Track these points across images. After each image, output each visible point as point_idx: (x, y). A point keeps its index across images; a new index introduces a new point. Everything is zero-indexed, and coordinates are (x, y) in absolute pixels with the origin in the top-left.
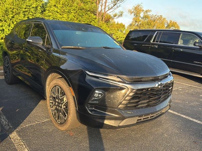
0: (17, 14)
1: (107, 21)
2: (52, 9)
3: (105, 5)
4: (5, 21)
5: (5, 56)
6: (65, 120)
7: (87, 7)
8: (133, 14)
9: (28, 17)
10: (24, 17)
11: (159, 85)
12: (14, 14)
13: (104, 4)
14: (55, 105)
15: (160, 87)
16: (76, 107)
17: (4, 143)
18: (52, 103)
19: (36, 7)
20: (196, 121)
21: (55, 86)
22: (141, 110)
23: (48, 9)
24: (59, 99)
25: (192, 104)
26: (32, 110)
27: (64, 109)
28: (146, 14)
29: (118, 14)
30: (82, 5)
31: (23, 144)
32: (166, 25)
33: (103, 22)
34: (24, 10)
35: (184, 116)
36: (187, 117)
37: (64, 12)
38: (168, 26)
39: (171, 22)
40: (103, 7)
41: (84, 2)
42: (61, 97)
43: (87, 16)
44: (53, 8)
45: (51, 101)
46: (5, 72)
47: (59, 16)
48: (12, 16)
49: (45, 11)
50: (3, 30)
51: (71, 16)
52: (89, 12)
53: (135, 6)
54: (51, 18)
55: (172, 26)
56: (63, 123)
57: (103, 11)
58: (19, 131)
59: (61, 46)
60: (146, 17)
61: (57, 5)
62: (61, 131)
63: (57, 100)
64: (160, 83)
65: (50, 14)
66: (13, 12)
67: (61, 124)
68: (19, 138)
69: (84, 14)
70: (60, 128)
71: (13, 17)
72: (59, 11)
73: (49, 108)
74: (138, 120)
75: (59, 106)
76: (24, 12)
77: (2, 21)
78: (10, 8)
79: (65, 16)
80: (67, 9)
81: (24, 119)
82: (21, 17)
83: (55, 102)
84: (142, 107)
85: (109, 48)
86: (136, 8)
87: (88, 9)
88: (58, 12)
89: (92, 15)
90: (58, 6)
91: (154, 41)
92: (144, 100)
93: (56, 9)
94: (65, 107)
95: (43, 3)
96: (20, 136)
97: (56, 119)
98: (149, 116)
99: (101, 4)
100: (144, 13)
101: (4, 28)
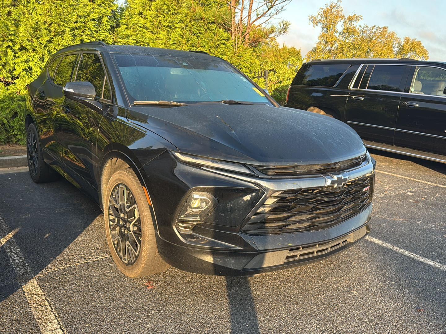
0: (58, 34)
1: (255, 43)
2: (134, 21)
3: (250, 9)
4: (34, 50)
5: (29, 124)
6: (136, 257)
7: (210, 14)
8: (320, 25)
9: (82, 41)
10: (73, 40)
11: (333, 182)
12: (52, 34)
13: (248, 7)
14: (118, 224)
15: (336, 186)
16: (155, 228)
17: (9, 302)
18: (113, 221)
19: (100, 19)
20: (432, 263)
21: (118, 185)
22: (294, 235)
23: (124, 21)
24: (125, 212)
25: (430, 226)
26: (75, 235)
27: (134, 232)
28: (349, 25)
29: (278, 27)
30: (199, 10)
31: (47, 303)
32: (396, 49)
33: (246, 46)
34: (72, 25)
35: (406, 253)
36: (413, 255)
37: (160, 26)
38: (401, 50)
39: (407, 40)
40: (246, 13)
41: (203, 4)
42: (129, 207)
43: (209, 34)
44: (136, 19)
45: (111, 217)
46: (31, 158)
47: (148, 35)
48: (47, 38)
49: (118, 25)
50: (31, 69)
51: (174, 35)
52: (214, 26)
53: (325, 8)
54: (131, 42)
55: (411, 50)
56: (132, 264)
57: (246, 22)
58: (43, 279)
59: (133, 99)
60: (348, 31)
61: (144, 13)
62: (130, 279)
63: (122, 215)
64: (335, 178)
65: (130, 32)
66: (50, 32)
67: (129, 264)
68: (41, 292)
69: (203, 31)
70: (127, 273)
71: (50, 41)
72: (148, 25)
73: (108, 230)
74: (288, 257)
75: (125, 228)
76: (73, 29)
77: (28, 51)
78: (45, 22)
79: (162, 35)
80: (165, 20)
81: (58, 255)
82: (67, 40)
83: (119, 217)
84: (297, 230)
85: (237, 103)
86: (326, 12)
87: (212, 19)
88: (147, 28)
89: (221, 30)
90: (148, 13)
91: (356, 86)
92: (301, 213)
93: (142, 21)
94: (136, 228)
95: (114, 8)
96: (43, 287)
97: (121, 254)
98: (314, 250)
99: (240, 7)
100: (345, 22)
101: (31, 64)
